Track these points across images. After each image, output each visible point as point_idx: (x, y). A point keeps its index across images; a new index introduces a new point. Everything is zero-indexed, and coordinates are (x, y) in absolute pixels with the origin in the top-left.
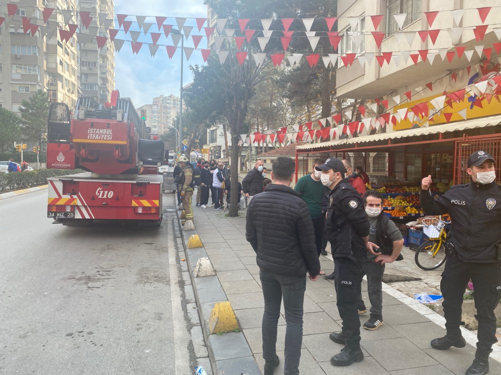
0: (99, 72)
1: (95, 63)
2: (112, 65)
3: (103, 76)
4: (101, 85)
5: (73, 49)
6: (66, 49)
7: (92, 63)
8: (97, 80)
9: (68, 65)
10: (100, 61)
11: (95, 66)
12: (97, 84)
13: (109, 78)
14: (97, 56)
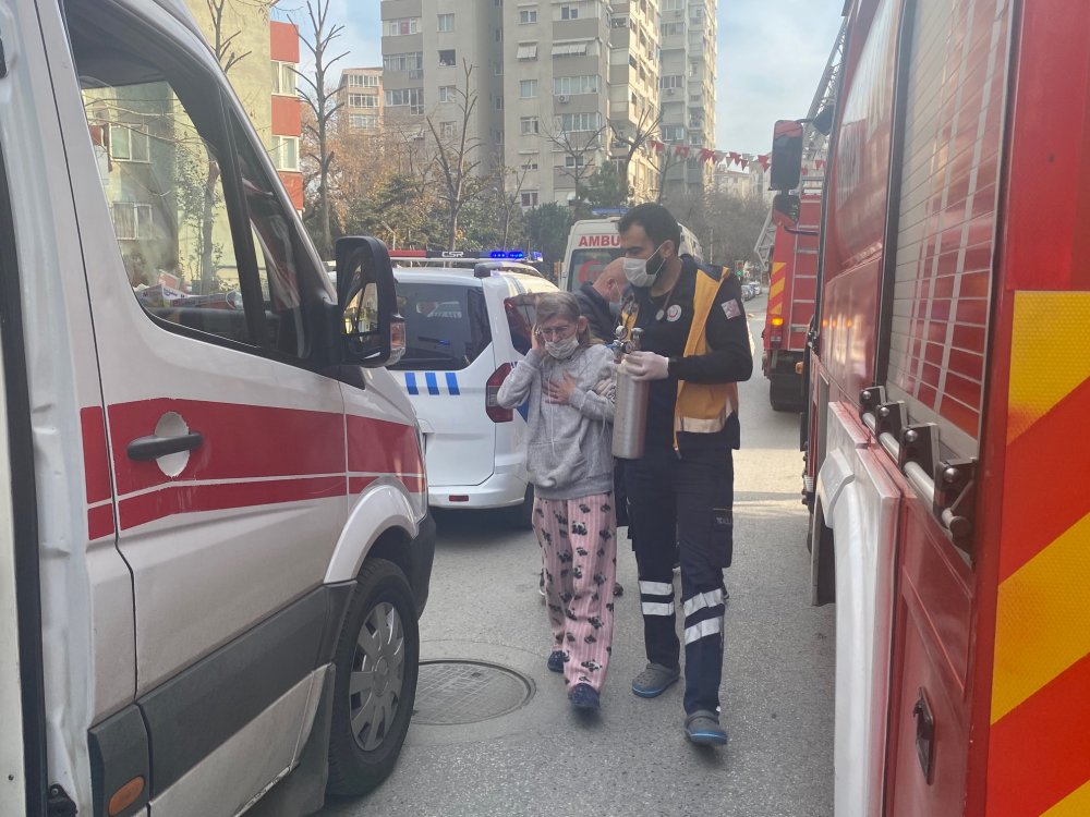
0: (686, 98)
1: (679, 78)
2: (712, 74)
3: (696, 104)
4: (690, 126)
5: (650, 64)
6: (641, 68)
7: (673, 79)
8: (682, 115)
9: (643, 99)
10: (688, 71)
11: (679, 85)
12: (682, 125)
13: (706, 107)
14: (683, 62)
